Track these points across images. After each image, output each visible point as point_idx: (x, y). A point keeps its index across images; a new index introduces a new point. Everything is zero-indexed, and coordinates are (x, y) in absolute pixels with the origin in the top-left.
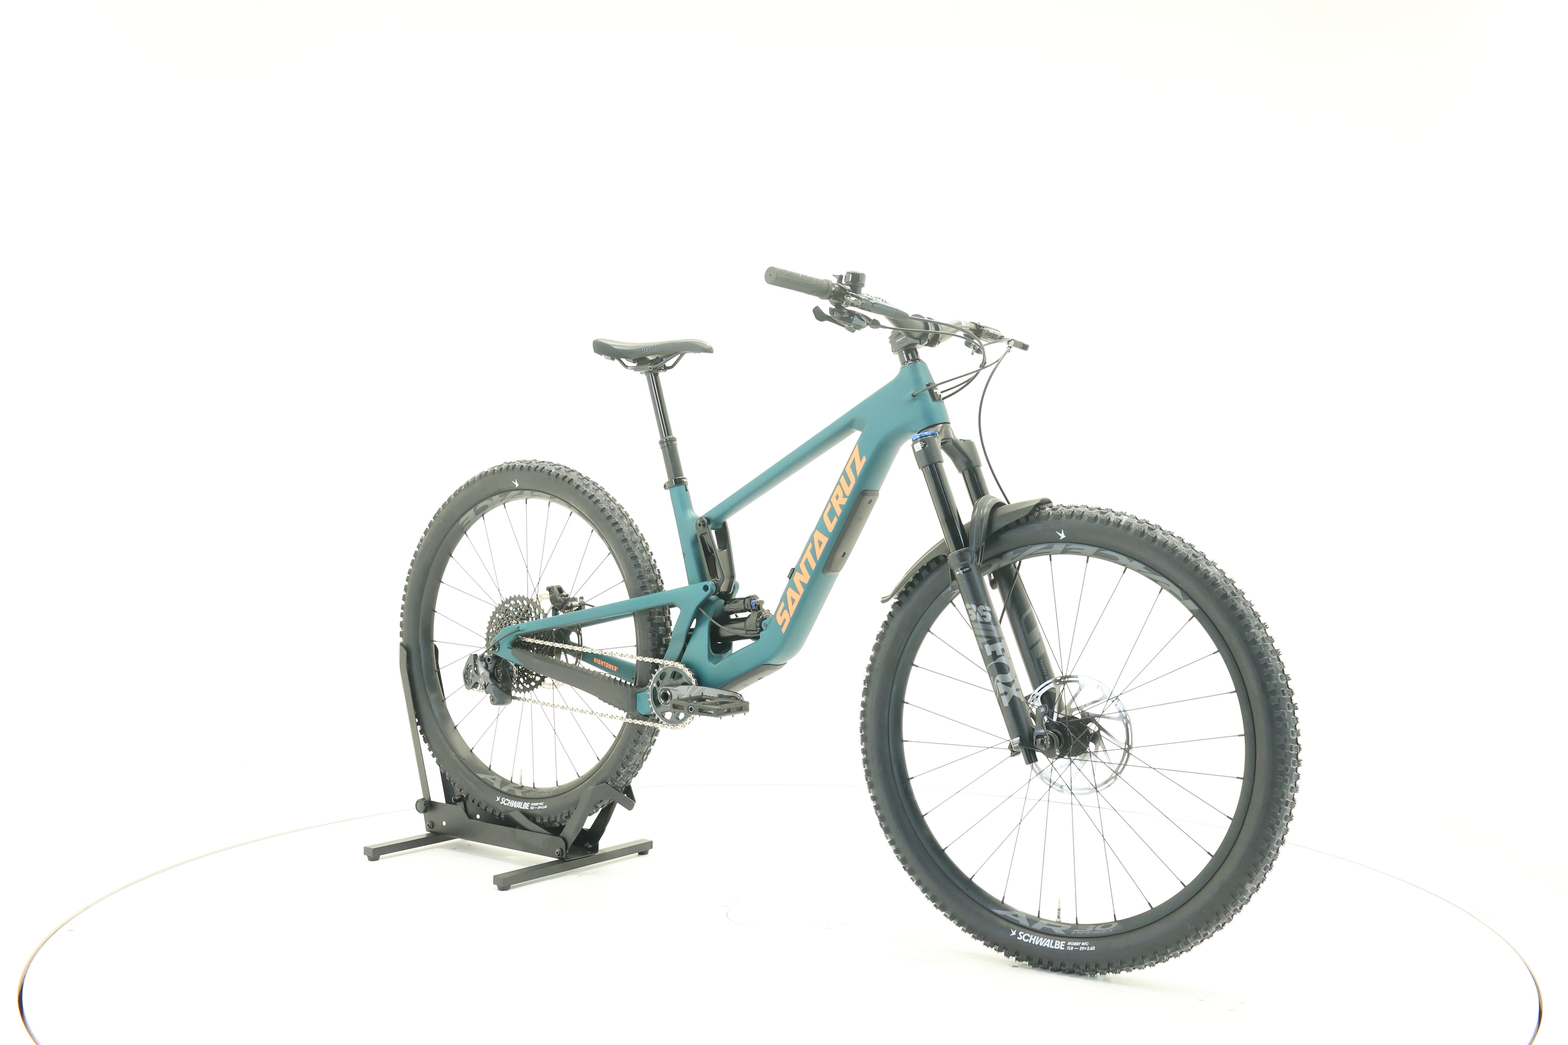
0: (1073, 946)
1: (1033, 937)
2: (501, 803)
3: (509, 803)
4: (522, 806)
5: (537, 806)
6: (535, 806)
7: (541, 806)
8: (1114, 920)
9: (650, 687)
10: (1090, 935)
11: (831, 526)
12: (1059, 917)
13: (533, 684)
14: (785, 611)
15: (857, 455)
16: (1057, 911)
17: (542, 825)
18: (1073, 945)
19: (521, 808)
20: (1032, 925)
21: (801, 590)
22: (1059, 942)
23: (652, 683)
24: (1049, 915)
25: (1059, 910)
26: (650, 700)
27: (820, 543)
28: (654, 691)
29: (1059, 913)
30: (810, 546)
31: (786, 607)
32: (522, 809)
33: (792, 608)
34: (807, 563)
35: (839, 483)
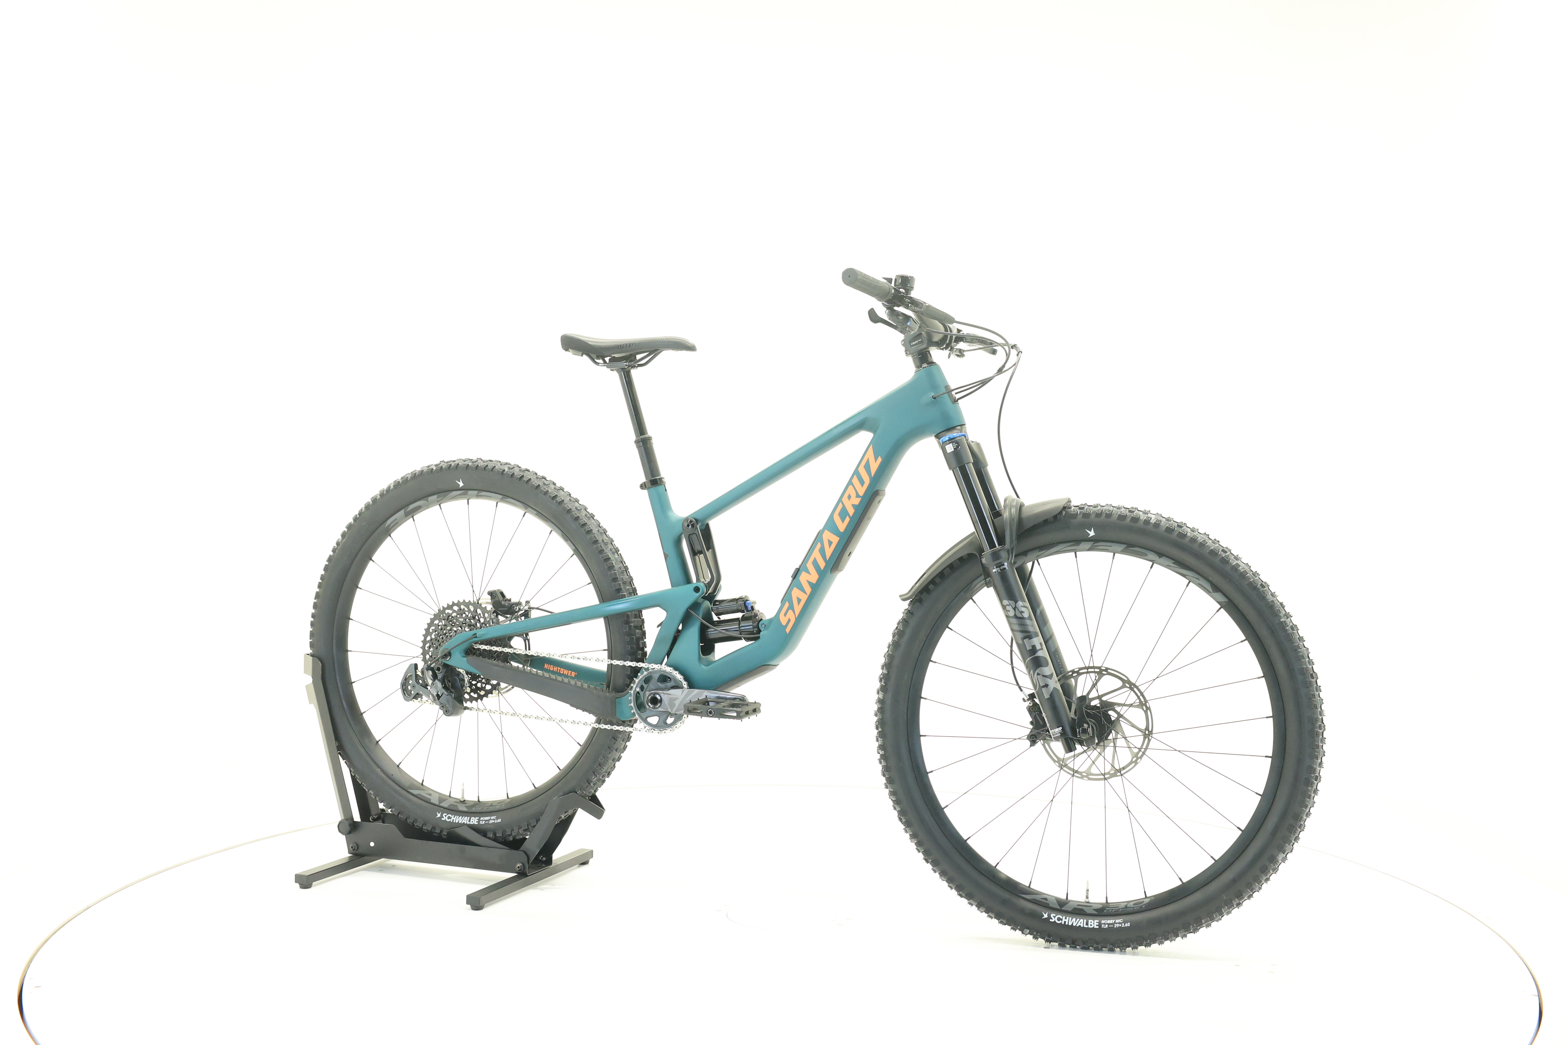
0: (1107, 924)
1: (1066, 918)
2: (442, 819)
3: (453, 818)
4: (469, 821)
5: (488, 820)
6: (486, 821)
7: (494, 819)
8: (1144, 897)
9: (632, 692)
10: (1123, 912)
11: (842, 526)
12: (1087, 897)
13: (482, 693)
14: (790, 611)
15: (870, 454)
16: (1085, 892)
17: (495, 839)
18: (1107, 922)
19: (468, 823)
20: (1061, 906)
21: (808, 590)
22: (1092, 921)
23: (635, 686)
24: (1077, 896)
25: (1088, 890)
26: (632, 704)
27: (830, 543)
28: (637, 695)
29: (1087, 893)
30: (819, 545)
31: (791, 607)
32: (470, 824)
33: (798, 608)
34: (815, 563)
35: (850, 483)
